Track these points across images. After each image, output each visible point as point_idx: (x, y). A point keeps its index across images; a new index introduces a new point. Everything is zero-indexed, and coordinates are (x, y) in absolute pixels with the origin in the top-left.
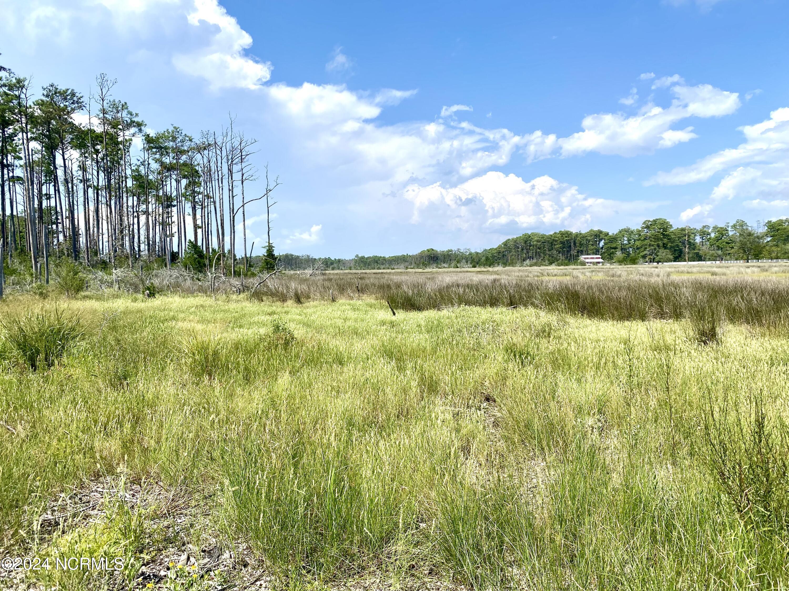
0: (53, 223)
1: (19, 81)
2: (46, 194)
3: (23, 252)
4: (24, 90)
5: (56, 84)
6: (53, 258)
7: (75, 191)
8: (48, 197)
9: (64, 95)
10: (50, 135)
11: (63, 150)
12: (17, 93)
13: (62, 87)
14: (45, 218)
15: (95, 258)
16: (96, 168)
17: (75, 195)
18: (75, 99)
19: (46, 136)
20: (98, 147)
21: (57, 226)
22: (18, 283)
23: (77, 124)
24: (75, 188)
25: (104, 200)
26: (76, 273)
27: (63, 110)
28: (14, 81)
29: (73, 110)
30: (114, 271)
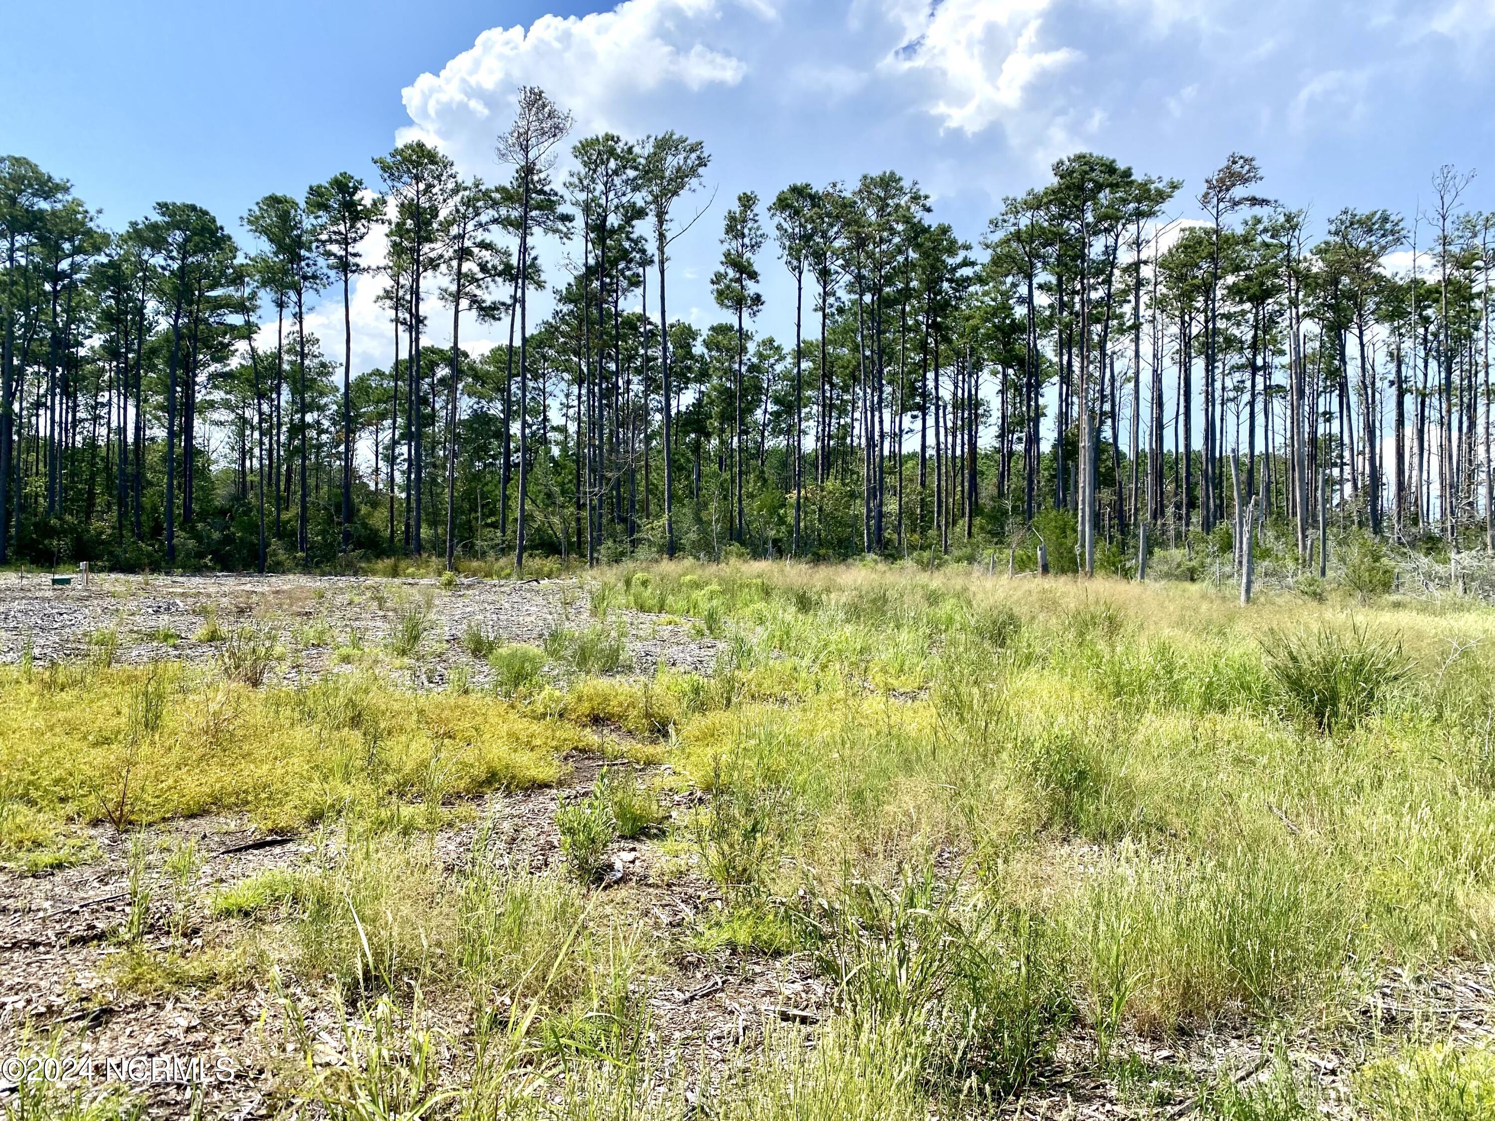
0: (1335, 465)
1: (1289, 218)
2: (1325, 413)
3: (1281, 519)
4: (1297, 233)
5: (1351, 208)
6: (1335, 530)
7: (1377, 402)
8: (1328, 417)
9: (1367, 225)
10: (1338, 304)
11: (1360, 327)
12: (1285, 240)
13: (1362, 211)
14: (1320, 457)
15: (1413, 530)
16: (1422, 354)
17: (1378, 409)
18: (1388, 226)
19: (1330, 306)
20: (1429, 312)
21: (1342, 471)
22: (1274, 574)
23: (1389, 276)
24: (1377, 396)
25: (1435, 415)
26: (1377, 559)
27: (1365, 253)
28: (1282, 219)
29: (1383, 248)
30: (1453, 555)
